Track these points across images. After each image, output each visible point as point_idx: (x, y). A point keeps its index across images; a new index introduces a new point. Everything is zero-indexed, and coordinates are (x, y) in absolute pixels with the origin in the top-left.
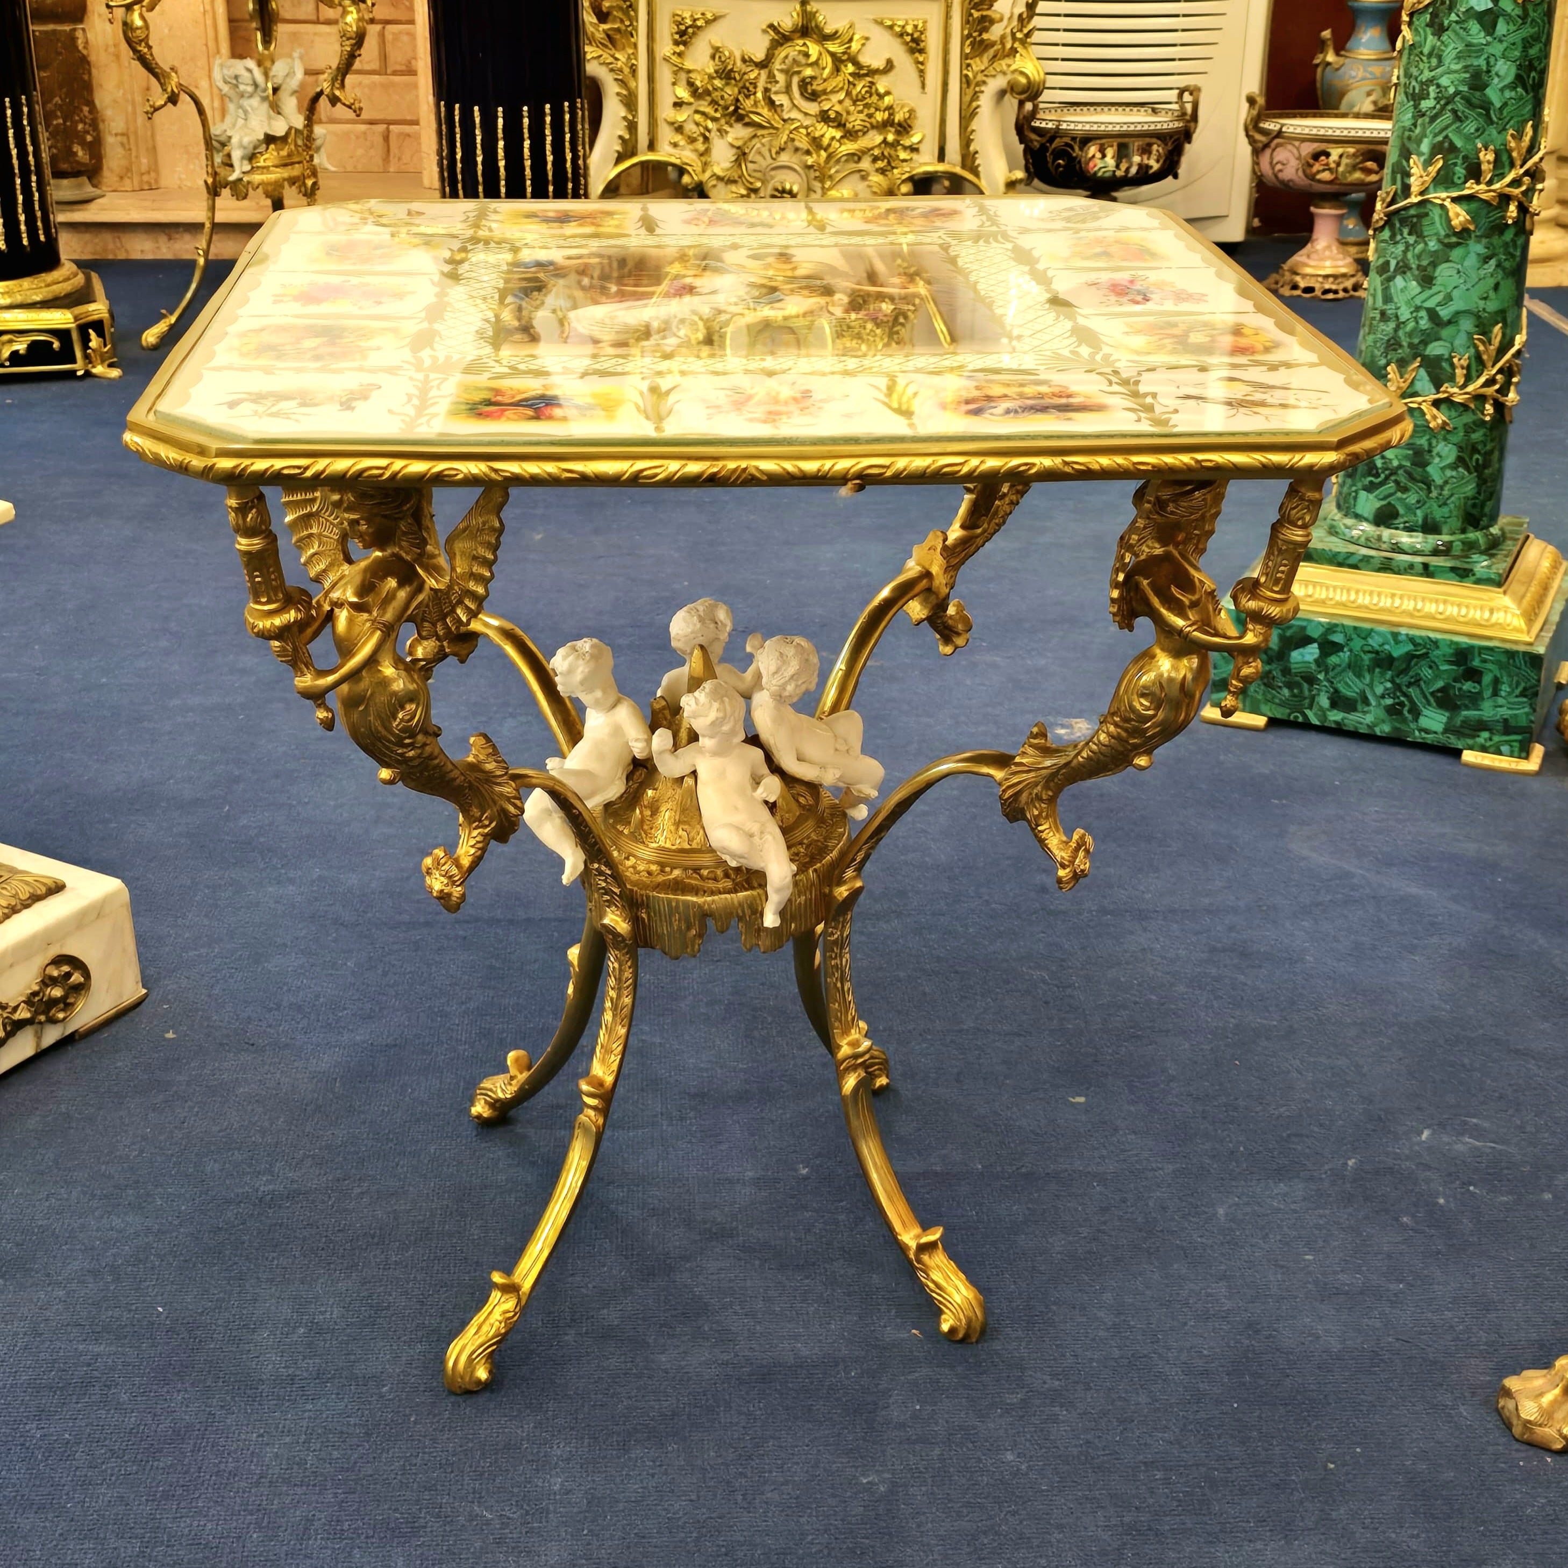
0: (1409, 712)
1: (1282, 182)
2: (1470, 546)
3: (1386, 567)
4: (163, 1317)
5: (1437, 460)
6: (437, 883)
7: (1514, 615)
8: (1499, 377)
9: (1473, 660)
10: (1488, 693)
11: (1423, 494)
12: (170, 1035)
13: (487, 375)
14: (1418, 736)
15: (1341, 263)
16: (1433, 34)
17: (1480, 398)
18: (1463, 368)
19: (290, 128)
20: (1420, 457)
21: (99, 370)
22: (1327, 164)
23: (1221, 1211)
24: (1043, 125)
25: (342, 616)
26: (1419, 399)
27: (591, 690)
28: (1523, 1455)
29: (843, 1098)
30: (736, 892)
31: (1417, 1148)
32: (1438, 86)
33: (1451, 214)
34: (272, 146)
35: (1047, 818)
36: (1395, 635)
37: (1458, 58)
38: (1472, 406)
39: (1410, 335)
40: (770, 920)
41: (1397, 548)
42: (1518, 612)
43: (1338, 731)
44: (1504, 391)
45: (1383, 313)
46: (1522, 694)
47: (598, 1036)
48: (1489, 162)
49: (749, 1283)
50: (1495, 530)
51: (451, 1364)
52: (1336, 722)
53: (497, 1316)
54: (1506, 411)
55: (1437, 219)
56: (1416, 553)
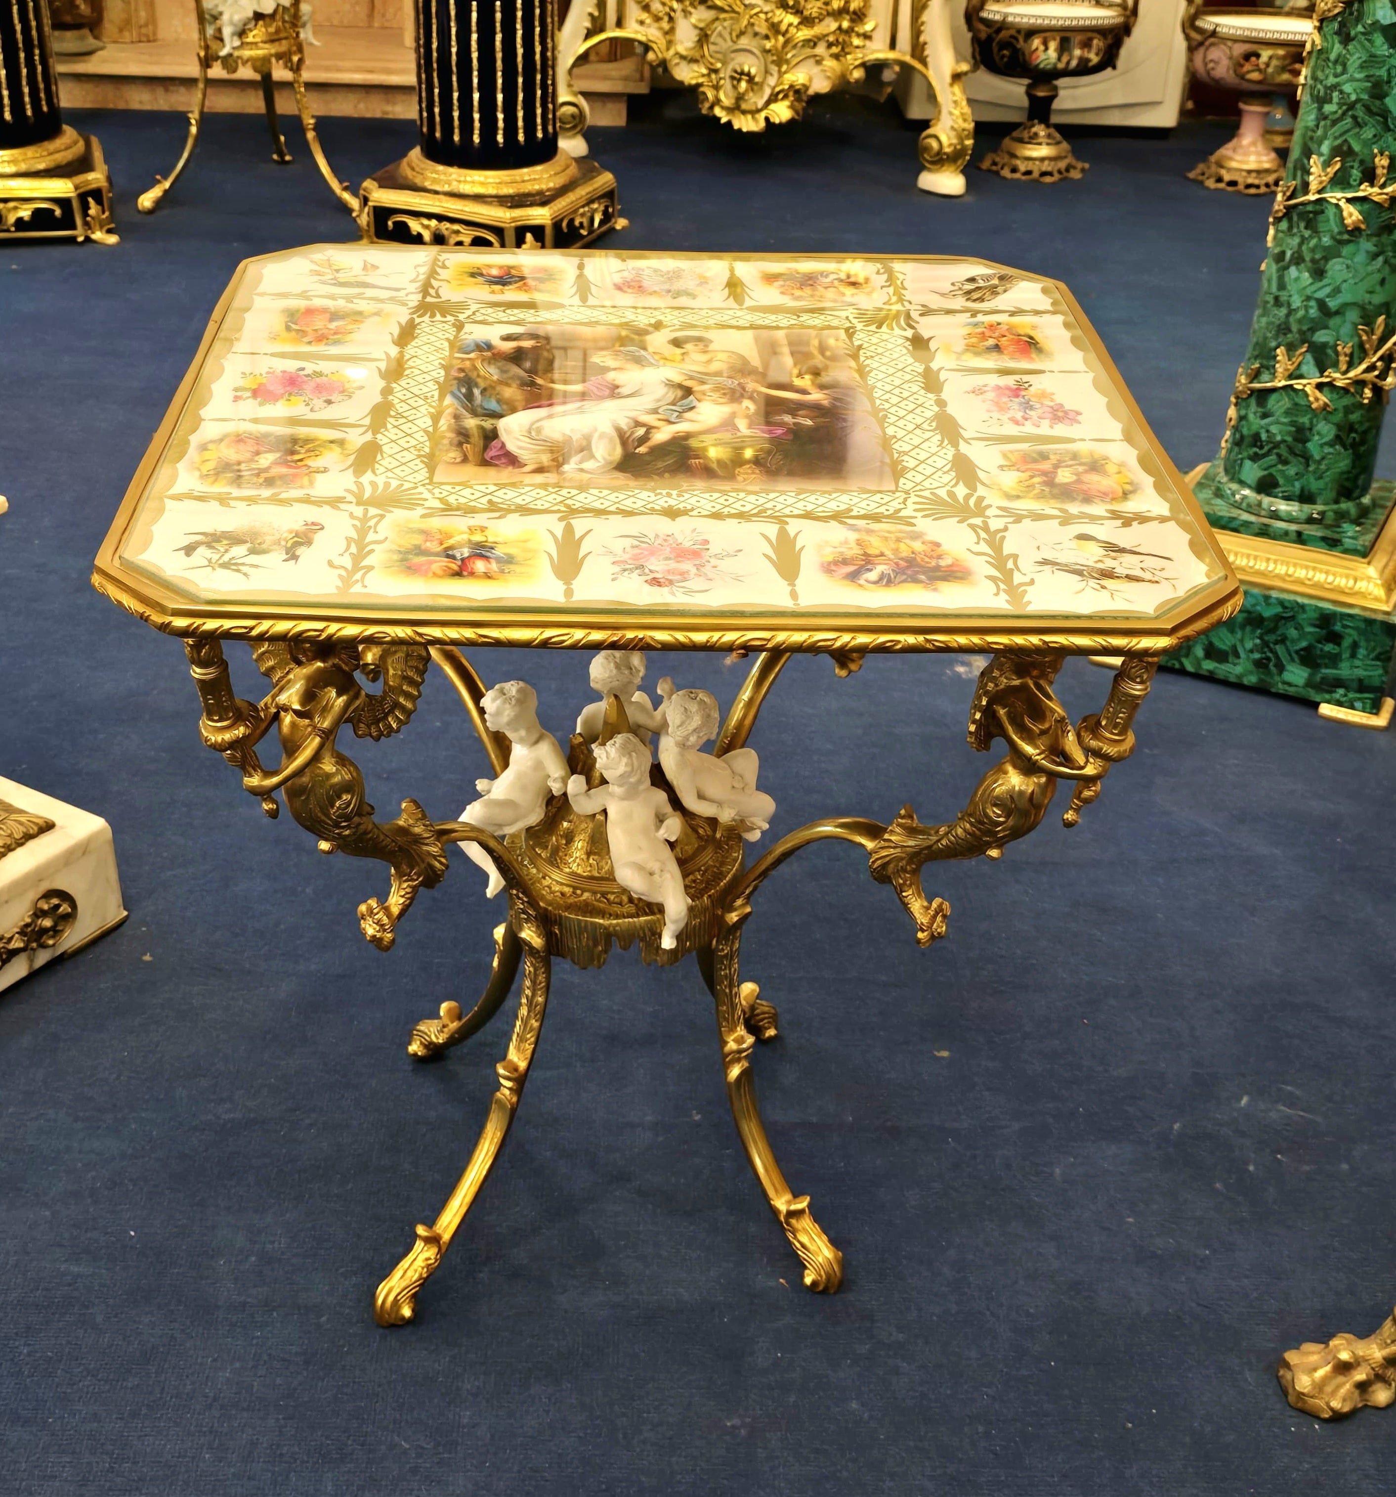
0: (1276, 666)
1: (1214, 79)
2: (1342, 516)
3: (1264, 532)
4: (135, 1240)
5: (1316, 438)
6: (370, 929)
7: (1376, 585)
8: (1379, 364)
9: (1334, 624)
10: (1345, 655)
11: (1302, 467)
12: (147, 958)
13: (420, 511)
14: (1281, 688)
15: (1265, 158)
16: (1340, 42)
17: (1360, 383)
18: (1346, 355)
19: (278, 5)
20: (1301, 435)
21: (98, 235)
22: (1257, 65)
23: (1057, 1171)
24: (991, 16)
25: (287, 719)
26: (1304, 381)
27: (516, 730)
28: (1296, 1420)
29: (729, 1084)
30: (638, 916)
31: (1235, 1114)
32: (1341, 92)
33: (1345, 214)
34: (261, 23)
35: (910, 886)
36: (1267, 598)
37: (1362, 67)
38: (1352, 390)
39: (1300, 321)
40: (668, 942)
41: (1275, 515)
42: (1379, 582)
43: (1210, 678)
44: (1383, 376)
45: (1277, 298)
46: (1377, 658)
47: (515, 1026)
48: (1383, 167)
49: (641, 1228)
50: (1366, 500)
51: (380, 1301)
52: (1210, 671)
53: (420, 1263)
54: (1384, 394)
55: (1332, 217)
56: (1291, 520)
